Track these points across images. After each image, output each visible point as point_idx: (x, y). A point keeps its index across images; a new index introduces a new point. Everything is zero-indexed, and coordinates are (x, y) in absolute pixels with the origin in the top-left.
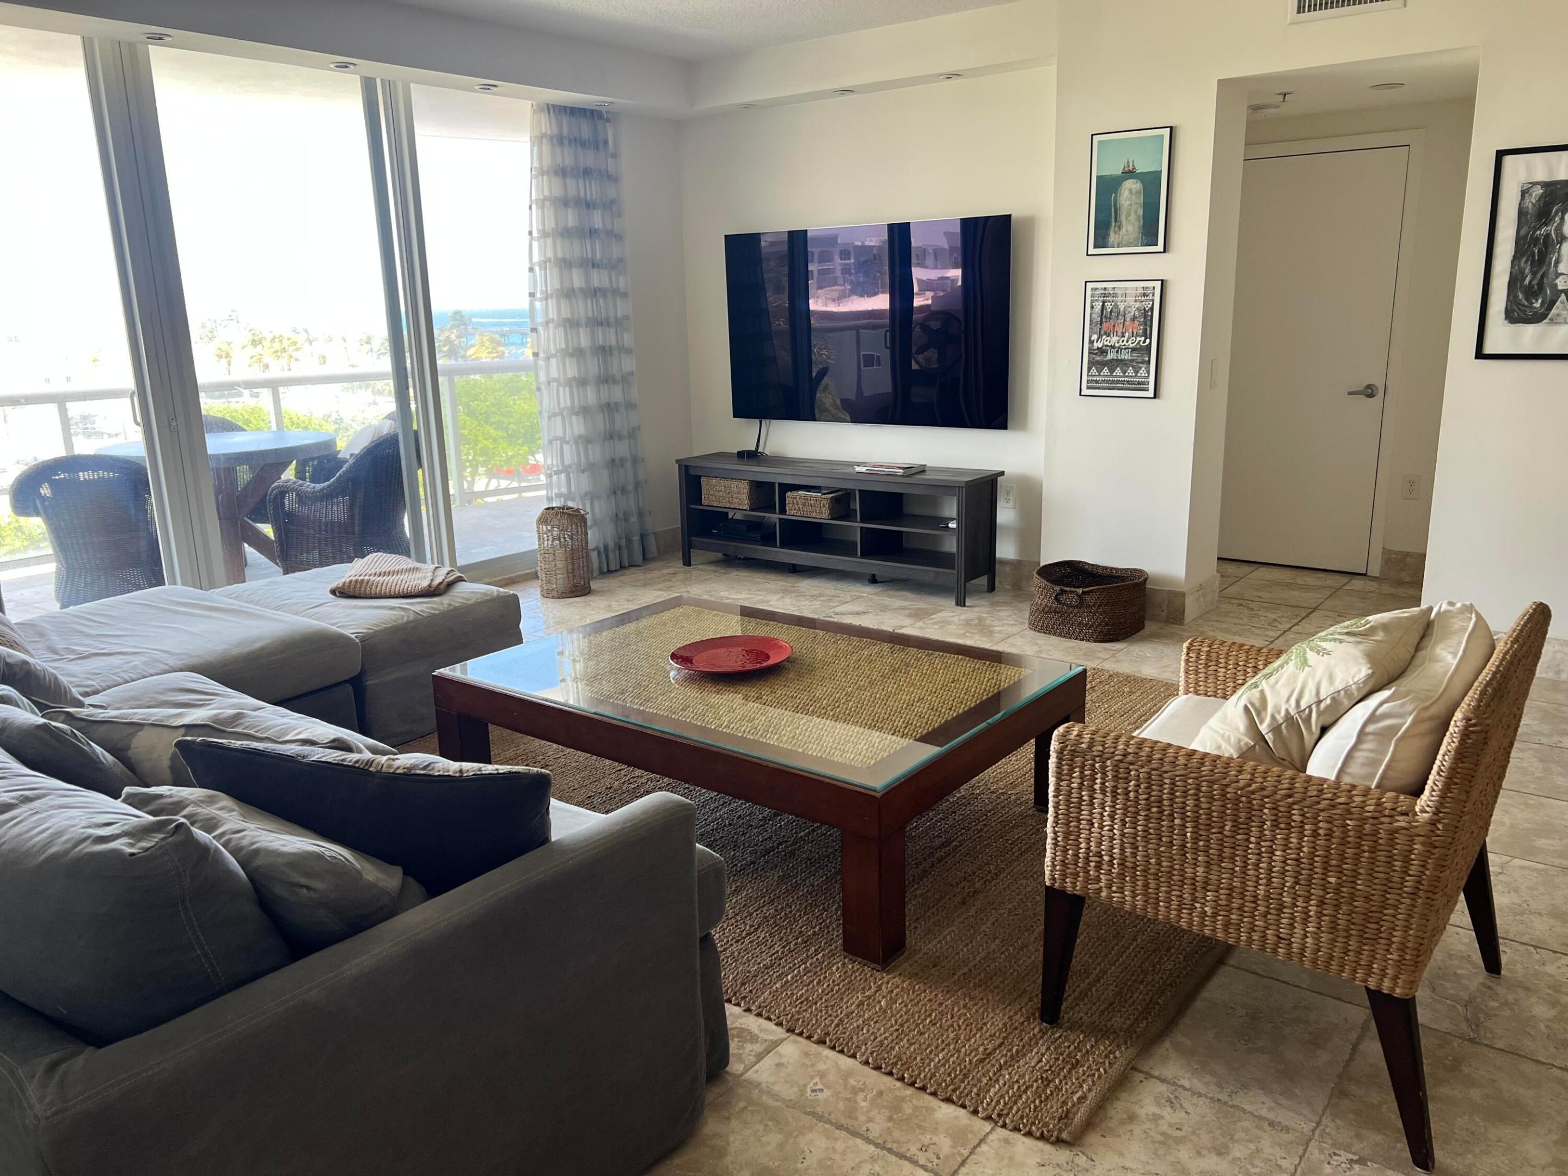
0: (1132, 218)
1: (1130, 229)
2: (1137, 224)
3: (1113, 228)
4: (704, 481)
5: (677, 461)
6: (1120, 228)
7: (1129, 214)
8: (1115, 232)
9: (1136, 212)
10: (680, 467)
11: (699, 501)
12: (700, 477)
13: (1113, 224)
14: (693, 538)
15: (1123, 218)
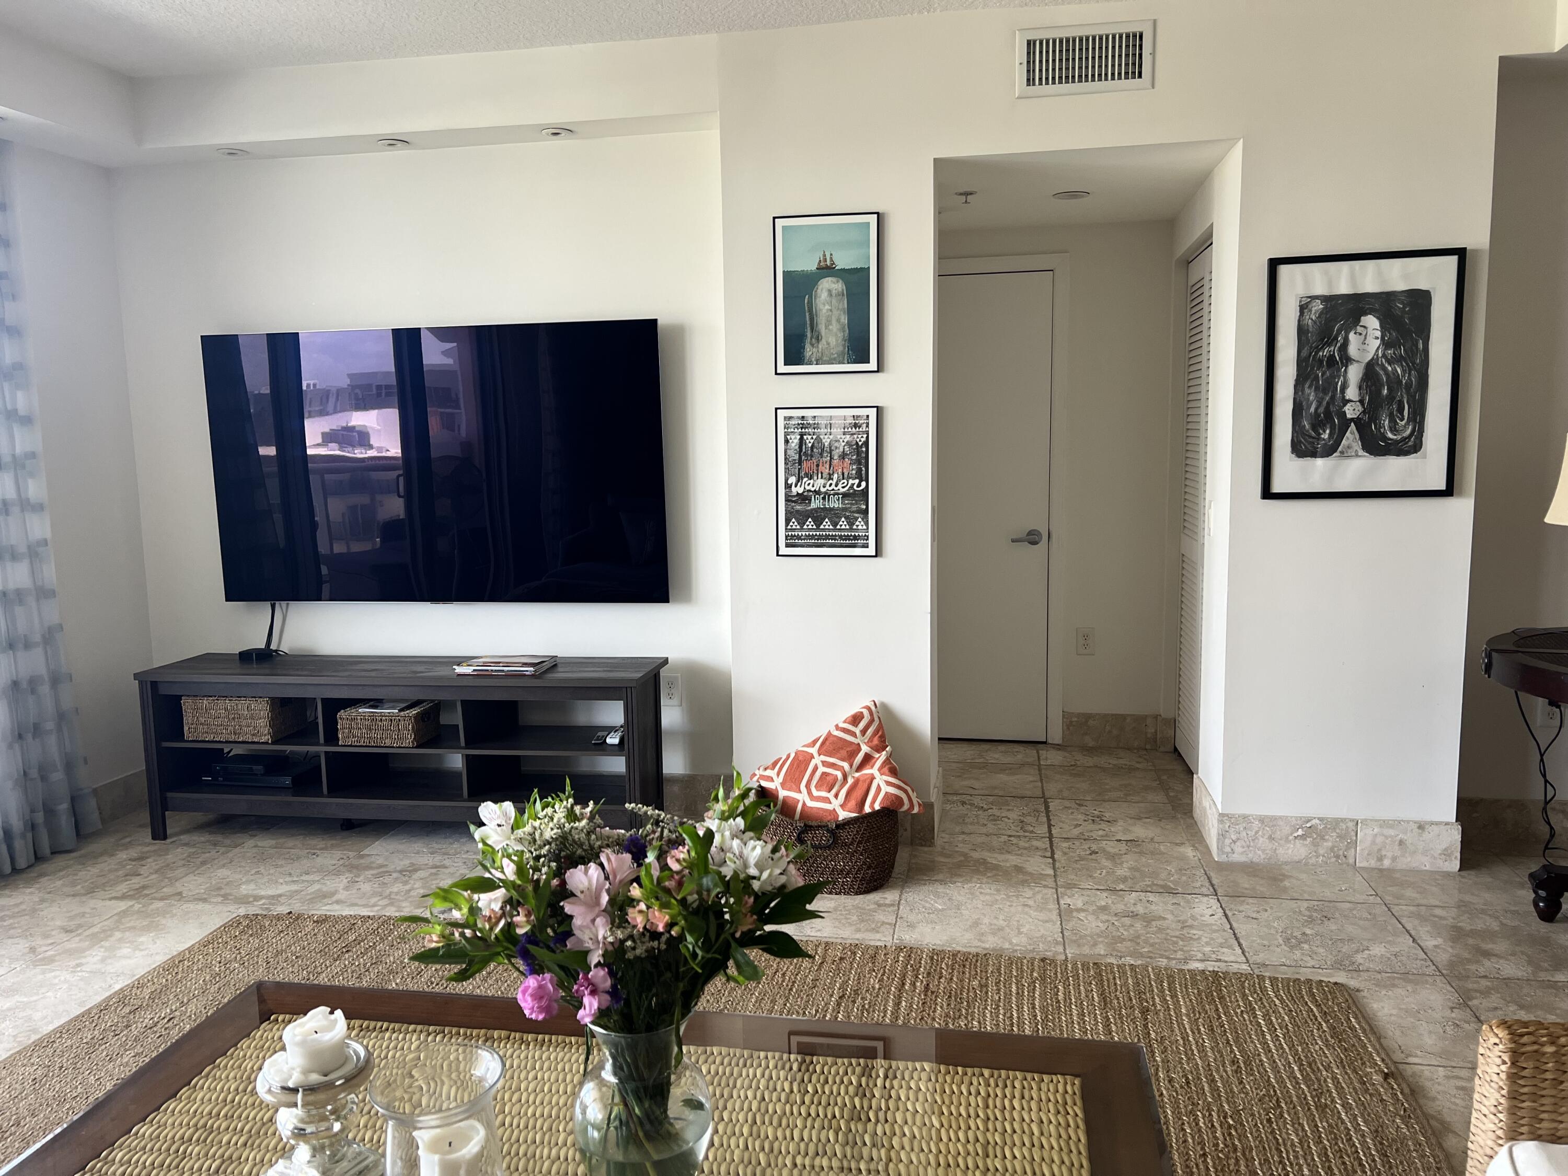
0: (834, 327)
1: (833, 341)
2: (840, 335)
3: (808, 340)
4: (187, 704)
5: (136, 676)
6: (818, 339)
7: (829, 322)
8: (812, 345)
9: (838, 321)
10: (141, 683)
11: (180, 735)
12: (179, 698)
13: (809, 334)
14: (169, 795)
15: (822, 328)
